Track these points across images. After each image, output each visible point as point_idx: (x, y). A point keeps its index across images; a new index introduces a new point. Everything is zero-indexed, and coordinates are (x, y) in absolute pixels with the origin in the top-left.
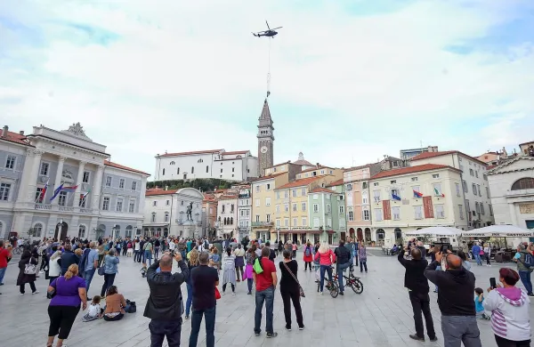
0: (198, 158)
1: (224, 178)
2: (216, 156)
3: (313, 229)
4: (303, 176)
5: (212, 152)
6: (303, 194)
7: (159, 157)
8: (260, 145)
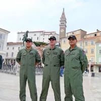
0: (34, 34)
1: (44, 42)
2: (42, 33)
3: (98, 64)
4: (88, 37)
5: (40, 32)
6: (92, 44)
7: (19, 33)
8: (61, 29)
